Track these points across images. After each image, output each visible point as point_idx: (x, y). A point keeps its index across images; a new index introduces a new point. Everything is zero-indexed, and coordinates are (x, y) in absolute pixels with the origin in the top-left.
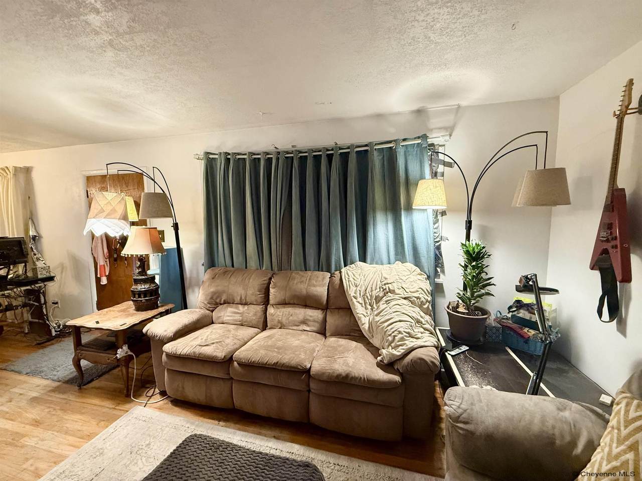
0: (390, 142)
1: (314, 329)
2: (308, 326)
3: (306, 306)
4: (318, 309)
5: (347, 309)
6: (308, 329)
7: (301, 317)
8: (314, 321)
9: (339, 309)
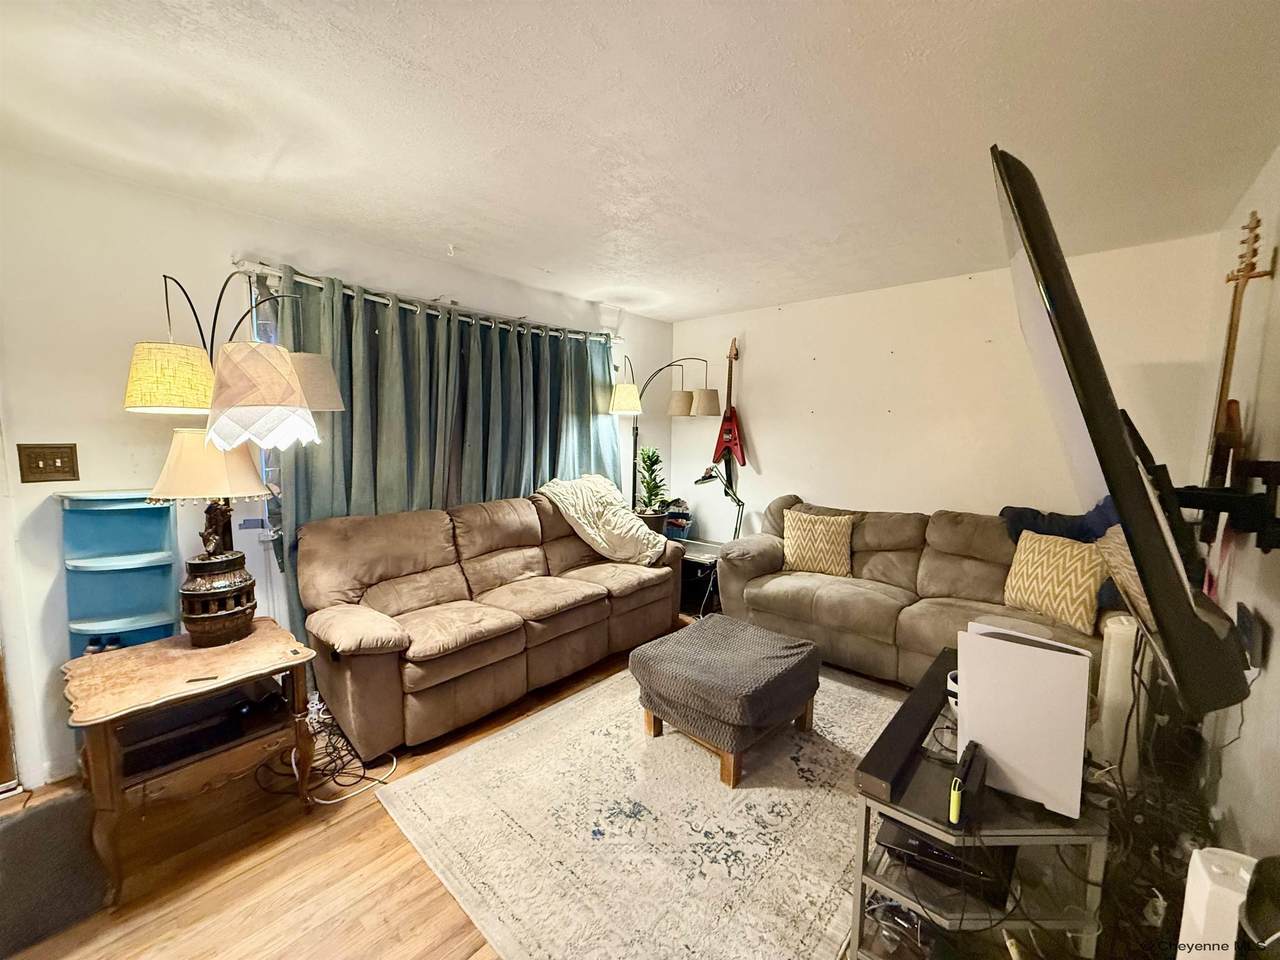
0: (578, 333)
1: (540, 572)
2: (533, 571)
3: (520, 546)
4: (533, 546)
5: (572, 535)
6: (532, 574)
7: (521, 563)
8: (538, 562)
9: (558, 539)
